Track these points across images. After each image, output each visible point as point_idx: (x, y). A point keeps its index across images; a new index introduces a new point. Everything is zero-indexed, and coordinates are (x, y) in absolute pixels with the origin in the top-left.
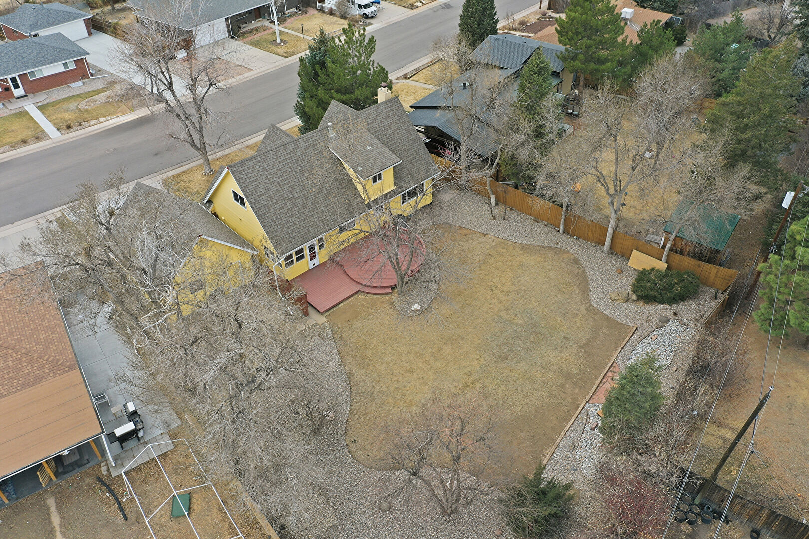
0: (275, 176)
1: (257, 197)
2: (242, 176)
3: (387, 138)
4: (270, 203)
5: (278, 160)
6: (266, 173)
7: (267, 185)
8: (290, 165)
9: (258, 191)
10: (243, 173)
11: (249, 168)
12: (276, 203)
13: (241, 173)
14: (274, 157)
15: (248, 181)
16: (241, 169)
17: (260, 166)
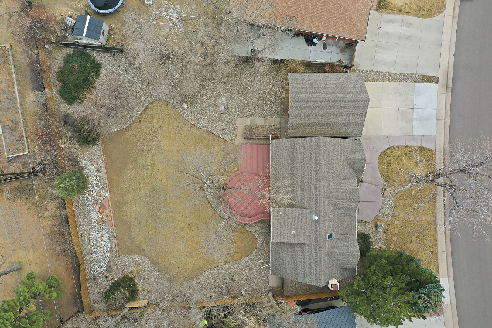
0: (306, 163)
1: (300, 145)
2: (312, 142)
3: (300, 255)
4: (294, 151)
5: (312, 171)
6: (309, 158)
7: (303, 155)
8: (308, 176)
9: (302, 147)
10: (314, 144)
11: (315, 149)
12: (293, 154)
13: (314, 143)
14: (315, 169)
15: (309, 145)
16: (316, 144)
17: (314, 157)
